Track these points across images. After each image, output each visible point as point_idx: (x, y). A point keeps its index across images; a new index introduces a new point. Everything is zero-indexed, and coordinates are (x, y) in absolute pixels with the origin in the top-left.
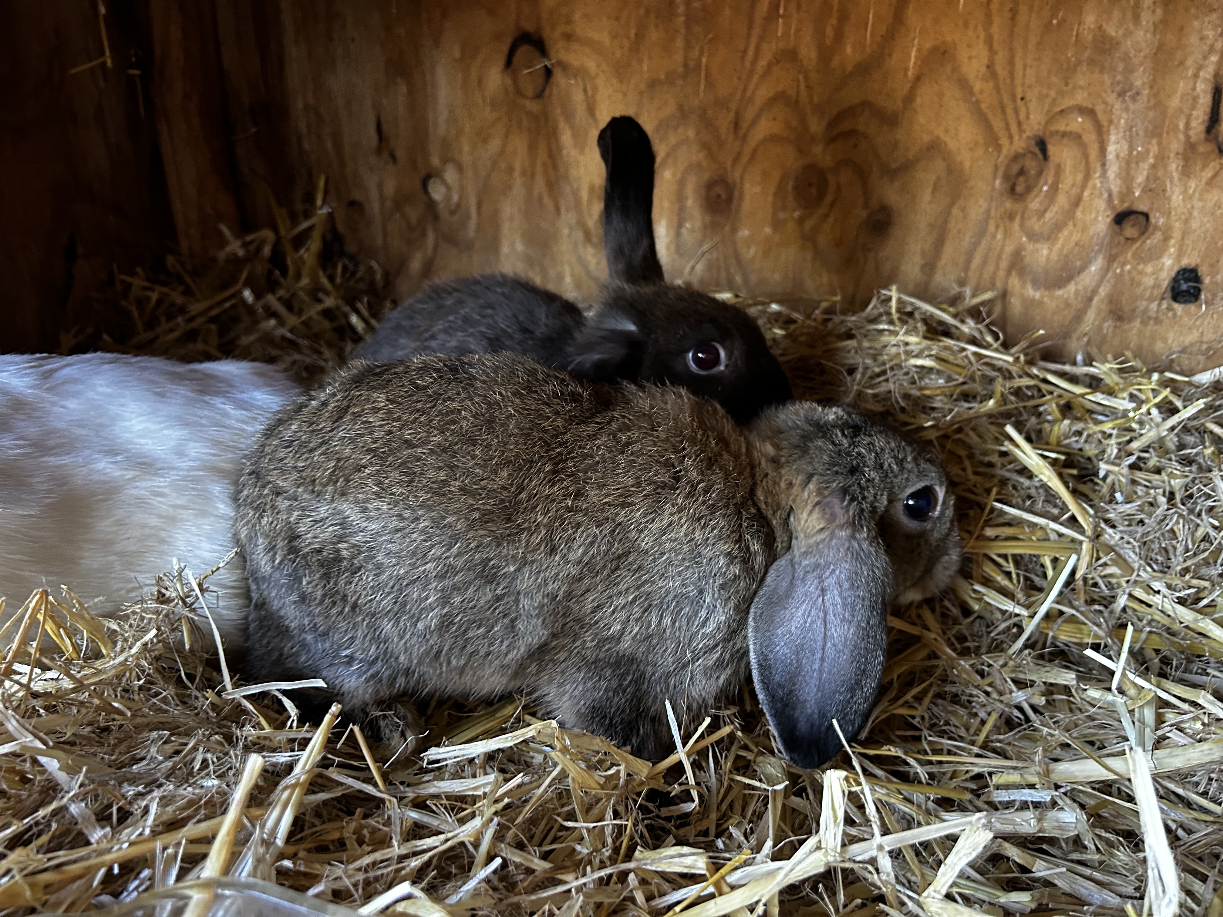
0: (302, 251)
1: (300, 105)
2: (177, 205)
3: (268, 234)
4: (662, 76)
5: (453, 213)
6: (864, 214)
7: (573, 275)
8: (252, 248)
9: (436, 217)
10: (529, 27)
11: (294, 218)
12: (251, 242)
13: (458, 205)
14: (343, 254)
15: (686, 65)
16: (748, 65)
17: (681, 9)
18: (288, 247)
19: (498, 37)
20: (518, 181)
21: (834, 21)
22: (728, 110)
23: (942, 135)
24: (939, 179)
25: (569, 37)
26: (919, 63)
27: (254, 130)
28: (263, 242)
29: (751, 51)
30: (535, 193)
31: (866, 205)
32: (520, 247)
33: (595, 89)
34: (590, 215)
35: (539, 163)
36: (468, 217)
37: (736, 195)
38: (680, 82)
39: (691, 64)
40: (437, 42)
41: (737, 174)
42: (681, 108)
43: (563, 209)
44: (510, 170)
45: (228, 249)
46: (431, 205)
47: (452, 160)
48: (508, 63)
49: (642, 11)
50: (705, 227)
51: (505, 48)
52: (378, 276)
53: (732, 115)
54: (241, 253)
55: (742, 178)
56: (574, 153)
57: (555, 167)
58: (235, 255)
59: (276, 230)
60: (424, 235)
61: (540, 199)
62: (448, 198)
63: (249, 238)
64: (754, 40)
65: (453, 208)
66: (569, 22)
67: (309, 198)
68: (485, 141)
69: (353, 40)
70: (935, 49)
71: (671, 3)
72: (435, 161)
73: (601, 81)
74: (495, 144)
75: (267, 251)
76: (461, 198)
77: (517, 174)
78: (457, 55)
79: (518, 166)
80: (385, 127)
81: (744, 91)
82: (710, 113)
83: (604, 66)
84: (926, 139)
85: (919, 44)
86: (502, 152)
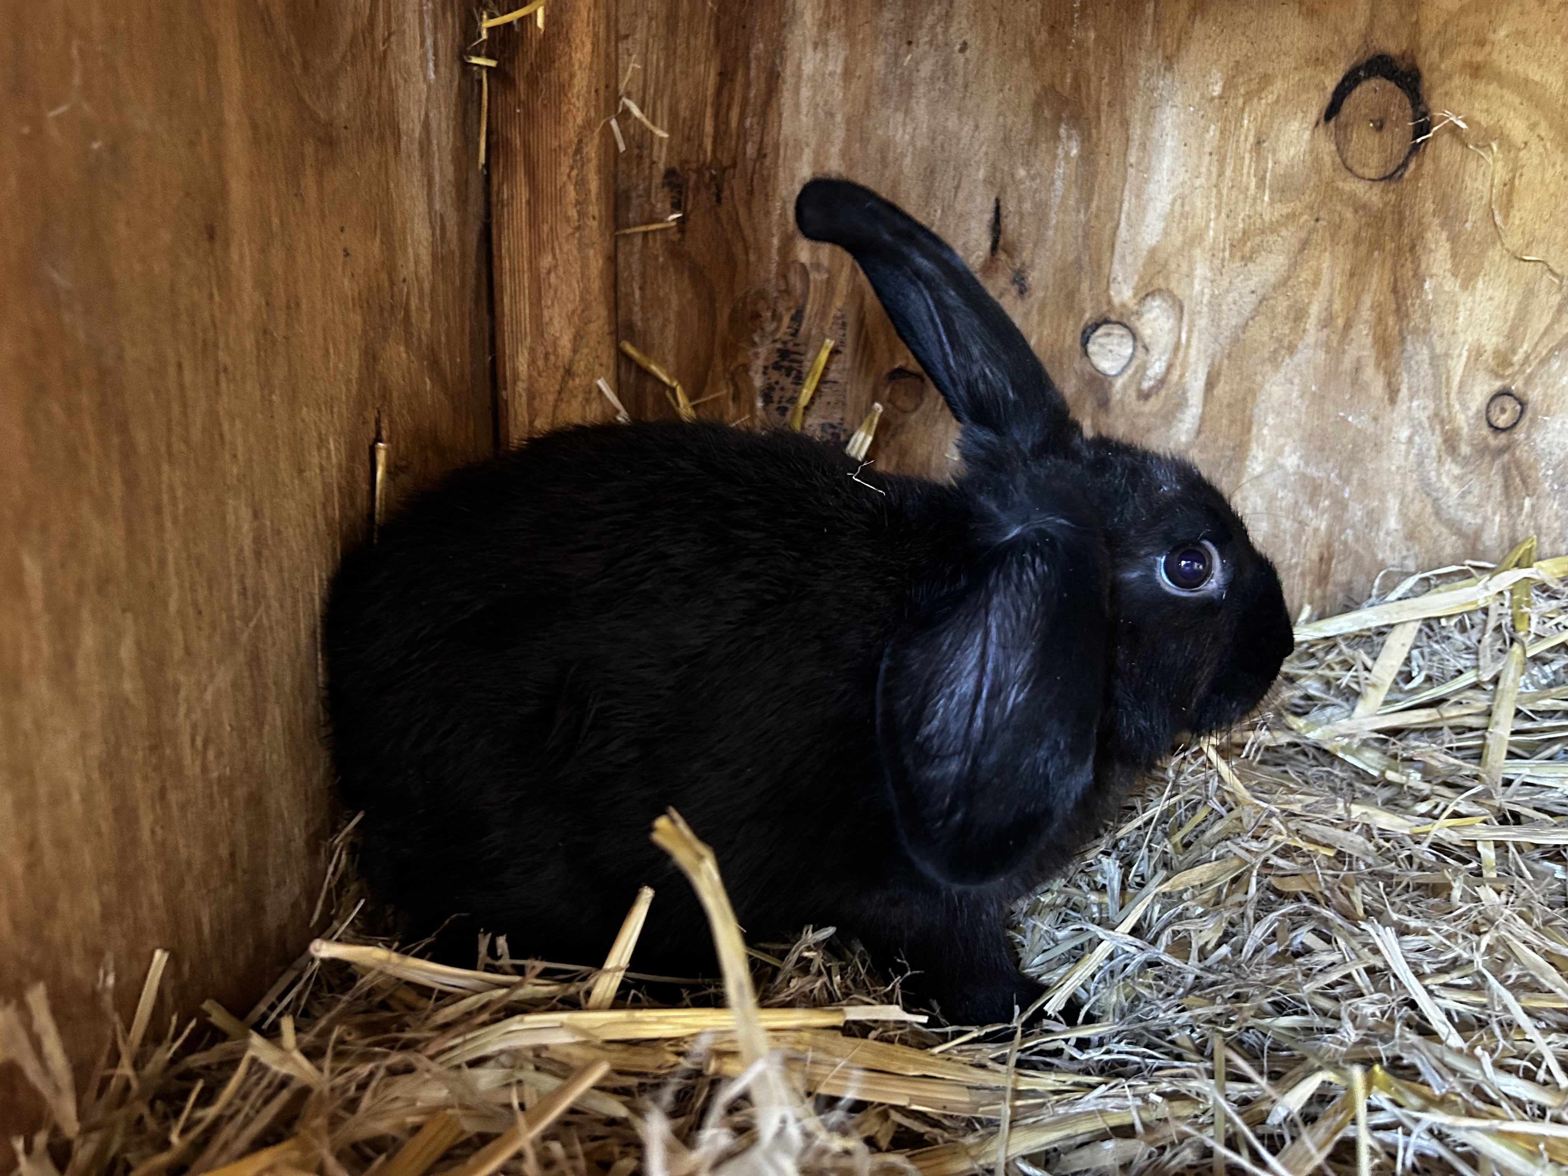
5: (1144, 396)
7: (1403, 515)
9: (1105, 402)
10: (1392, 46)
13: (1162, 381)
19: (1316, 60)
20: (1312, 335)
25: (1476, 71)
27: (673, 217)
32: (1291, 461)
33: (1518, 168)
34: (1465, 407)
35: (1367, 300)
36: (1181, 404)
40: (1170, 62)
43: (1404, 392)
44: (1298, 316)
46: (1095, 380)
47: (1166, 293)
48: (1332, 111)
51: (1331, 82)
56: (1451, 285)
57: (1401, 313)
61: (1358, 369)
62: (1137, 368)
65: (1146, 385)
66: (1481, 43)
68: (1249, 258)
69: (964, 47)
72: (1123, 294)
73: (1530, 158)
74: (1270, 265)
76: (1170, 368)
77: (1310, 323)
78: (1216, 90)
79: (1315, 310)
80: (1010, 223)
83: (1543, 129)
86: (1283, 282)
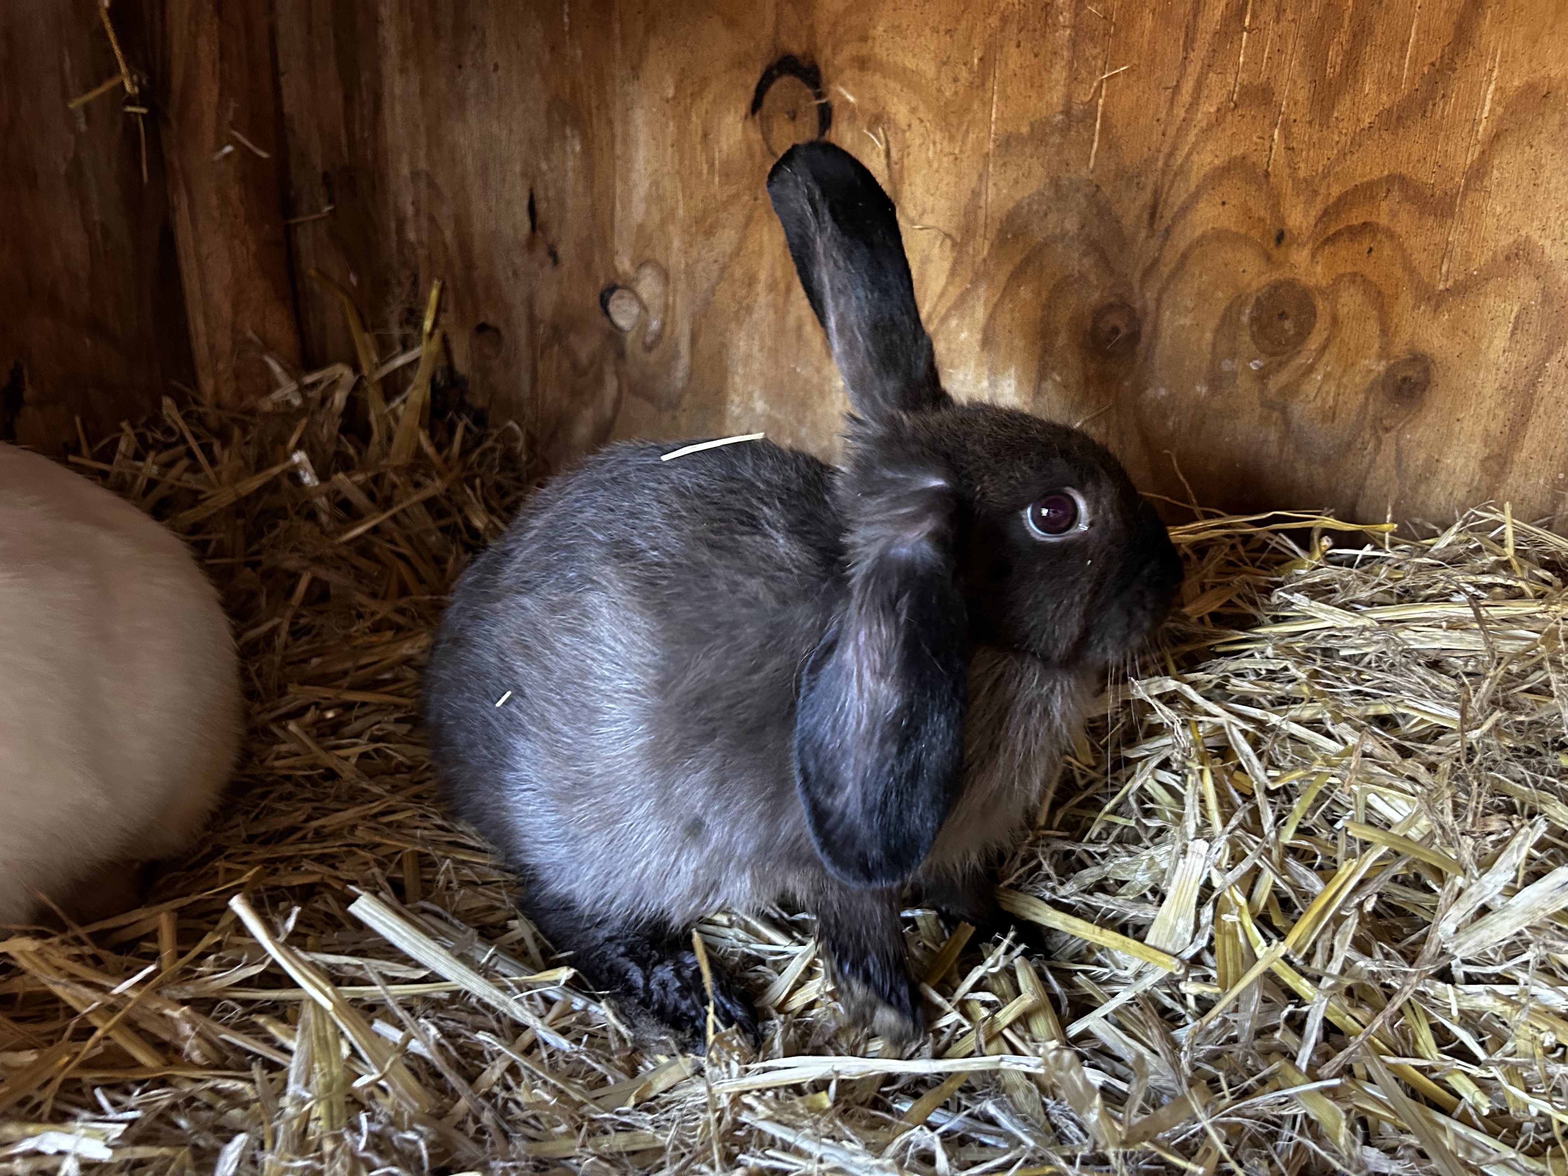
0: (397, 401)
1: (405, 171)
2: (198, 324)
3: (343, 372)
4: (1025, 130)
5: (649, 348)
6: (1381, 367)
8: (316, 394)
9: (621, 355)
10: (796, 48)
11: (385, 350)
12: (314, 385)
13: (659, 336)
14: (462, 407)
15: (1067, 112)
16: (1180, 113)
17: (1065, 18)
18: (374, 396)
19: (740, 63)
20: (763, 298)
21: (1344, 37)
22: (1140, 187)
23: (1535, 236)
24: (1525, 310)
25: (863, 63)
26: (1500, 110)
27: (327, 209)
28: (334, 383)
29: (1188, 86)
30: (791, 321)
31: (1384, 353)
33: (905, 148)
36: (676, 356)
37: (1147, 328)
38: (1056, 139)
39: (1077, 109)
40: (636, 71)
41: (1150, 295)
42: (1055, 183)
44: (751, 281)
45: (277, 395)
46: (615, 334)
47: (652, 262)
48: (756, 105)
49: (994, 21)
50: (1087, 381)
51: (753, 80)
52: (520, 446)
53: (1146, 196)
54: (297, 402)
55: (1159, 300)
58: (288, 403)
59: (356, 368)
60: (599, 381)
61: (799, 328)
62: (642, 324)
63: (309, 379)
64: (1194, 69)
65: (649, 340)
66: (864, 39)
67: (413, 317)
68: (709, 233)
69: (496, 68)
70: (1530, 88)
71: (1048, 9)
72: (624, 264)
73: (914, 138)
74: (726, 238)
75: (339, 398)
76: (664, 324)
77: (761, 288)
78: (670, 92)
79: (763, 276)
80: (541, 207)
81: (1171, 155)
82: (1107, 191)
83: (922, 112)
84: (1505, 241)
85: (1501, 77)
86: (737, 253)
